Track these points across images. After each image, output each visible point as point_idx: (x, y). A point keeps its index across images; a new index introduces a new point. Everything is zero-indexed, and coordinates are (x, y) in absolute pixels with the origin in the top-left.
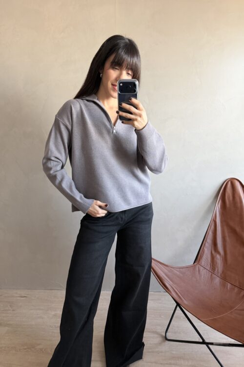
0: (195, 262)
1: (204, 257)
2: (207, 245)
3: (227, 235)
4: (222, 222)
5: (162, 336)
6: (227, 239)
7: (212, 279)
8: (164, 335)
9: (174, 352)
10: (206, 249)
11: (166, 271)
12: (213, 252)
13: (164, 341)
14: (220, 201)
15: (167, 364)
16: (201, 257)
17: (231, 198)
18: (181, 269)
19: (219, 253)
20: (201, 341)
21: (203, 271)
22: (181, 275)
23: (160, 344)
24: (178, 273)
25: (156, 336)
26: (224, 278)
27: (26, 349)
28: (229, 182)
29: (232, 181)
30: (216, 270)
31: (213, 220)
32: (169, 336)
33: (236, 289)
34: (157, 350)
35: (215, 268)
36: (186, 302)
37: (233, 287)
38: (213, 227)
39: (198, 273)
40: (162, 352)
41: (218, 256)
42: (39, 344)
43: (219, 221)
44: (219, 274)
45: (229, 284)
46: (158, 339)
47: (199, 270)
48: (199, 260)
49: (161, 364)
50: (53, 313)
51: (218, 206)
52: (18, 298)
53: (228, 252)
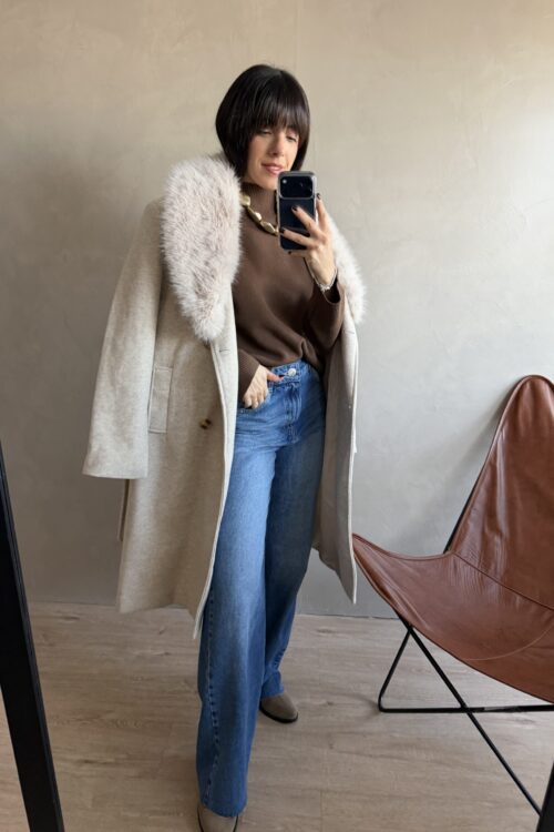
0: (446, 549)
1: (467, 539)
2: (473, 515)
3: (518, 495)
4: (508, 468)
5: (371, 703)
6: (519, 504)
7: (482, 584)
8: (376, 701)
9: (397, 735)
10: (471, 525)
11: (386, 564)
12: (487, 530)
13: (376, 714)
14: (506, 425)
15: (382, 756)
16: (461, 540)
17: (530, 418)
18: (417, 563)
19: (499, 532)
20: (458, 705)
21: (465, 570)
22: (418, 574)
23: (368, 718)
24: (411, 570)
25: (360, 702)
26: (509, 586)
27: (80, 720)
28: (528, 385)
29: (534, 382)
30: (493, 567)
31: (490, 463)
32: (387, 702)
33: (534, 608)
34: (361, 729)
35: (490, 565)
36: (427, 627)
37: (528, 602)
38: (488, 477)
39: (452, 571)
40: (371, 734)
41: (497, 539)
42: (110, 712)
43: (502, 466)
44: (498, 577)
45: (518, 597)
46: (364, 710)
47: (455, 567)
48: (456, 546)
49: (371, 756)
50: (137, 652)
51: (500, 436)
52: (61, 621)
53: (519, 529)
